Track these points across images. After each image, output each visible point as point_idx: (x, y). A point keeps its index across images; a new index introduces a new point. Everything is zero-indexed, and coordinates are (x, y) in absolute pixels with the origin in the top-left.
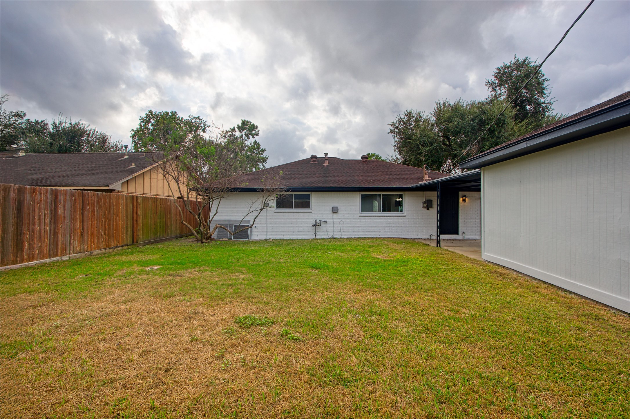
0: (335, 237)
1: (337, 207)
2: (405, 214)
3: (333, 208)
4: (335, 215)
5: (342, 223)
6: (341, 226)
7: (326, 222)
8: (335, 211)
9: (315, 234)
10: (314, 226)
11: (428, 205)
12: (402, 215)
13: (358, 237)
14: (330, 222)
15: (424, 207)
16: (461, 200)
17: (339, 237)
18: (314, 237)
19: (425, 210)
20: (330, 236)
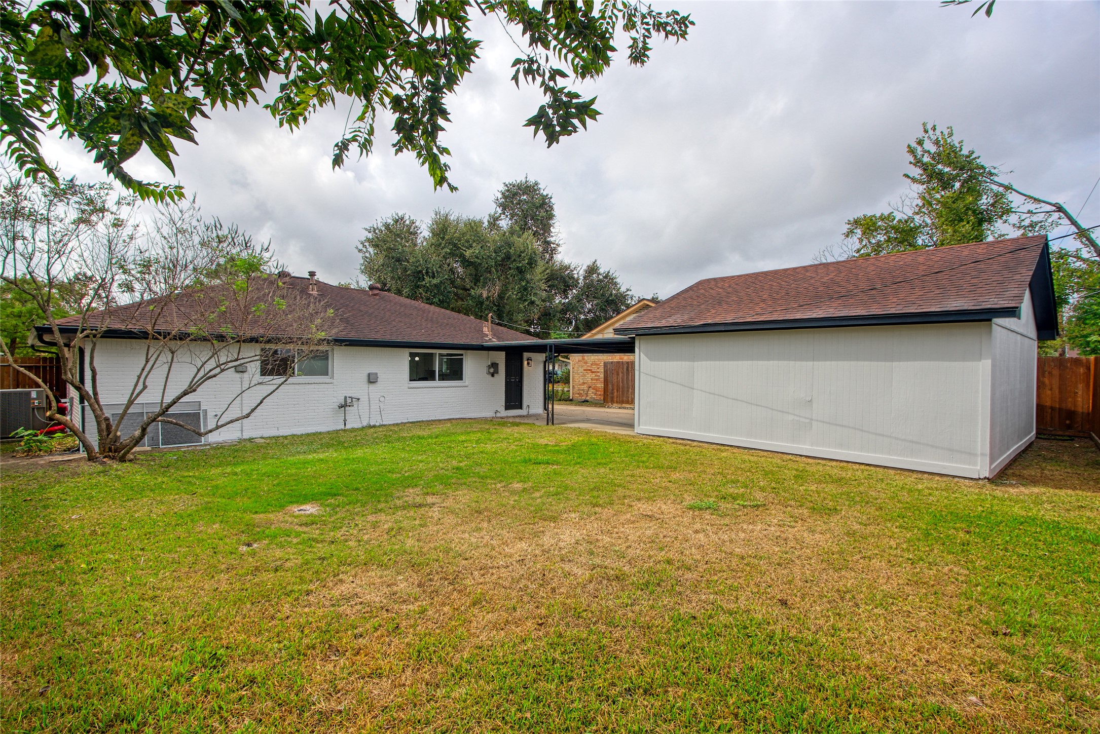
0: (372, 424)
1: (377, 374)
2: (467, 384)
3: (369, 375)
4: (372, 387)
5: (382, 399)
6: (381, 404)
7: (358, 399)
8: (372, 379)
9: (345, 421)
10: (341, 407)
11: (493, 369)
12: (464, 384)
13: (407, 421)
14: (364, 399)
15: (489, 373)
16: (525, 363)
17: (378, 424)
18: (343, 427)
19: (489, 377)
20: (365, 424)
